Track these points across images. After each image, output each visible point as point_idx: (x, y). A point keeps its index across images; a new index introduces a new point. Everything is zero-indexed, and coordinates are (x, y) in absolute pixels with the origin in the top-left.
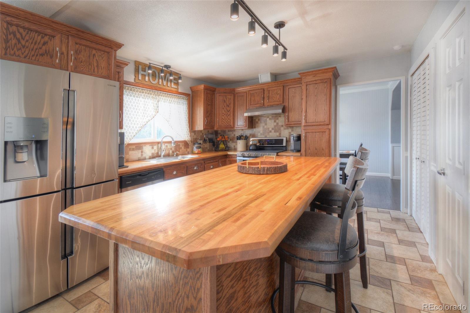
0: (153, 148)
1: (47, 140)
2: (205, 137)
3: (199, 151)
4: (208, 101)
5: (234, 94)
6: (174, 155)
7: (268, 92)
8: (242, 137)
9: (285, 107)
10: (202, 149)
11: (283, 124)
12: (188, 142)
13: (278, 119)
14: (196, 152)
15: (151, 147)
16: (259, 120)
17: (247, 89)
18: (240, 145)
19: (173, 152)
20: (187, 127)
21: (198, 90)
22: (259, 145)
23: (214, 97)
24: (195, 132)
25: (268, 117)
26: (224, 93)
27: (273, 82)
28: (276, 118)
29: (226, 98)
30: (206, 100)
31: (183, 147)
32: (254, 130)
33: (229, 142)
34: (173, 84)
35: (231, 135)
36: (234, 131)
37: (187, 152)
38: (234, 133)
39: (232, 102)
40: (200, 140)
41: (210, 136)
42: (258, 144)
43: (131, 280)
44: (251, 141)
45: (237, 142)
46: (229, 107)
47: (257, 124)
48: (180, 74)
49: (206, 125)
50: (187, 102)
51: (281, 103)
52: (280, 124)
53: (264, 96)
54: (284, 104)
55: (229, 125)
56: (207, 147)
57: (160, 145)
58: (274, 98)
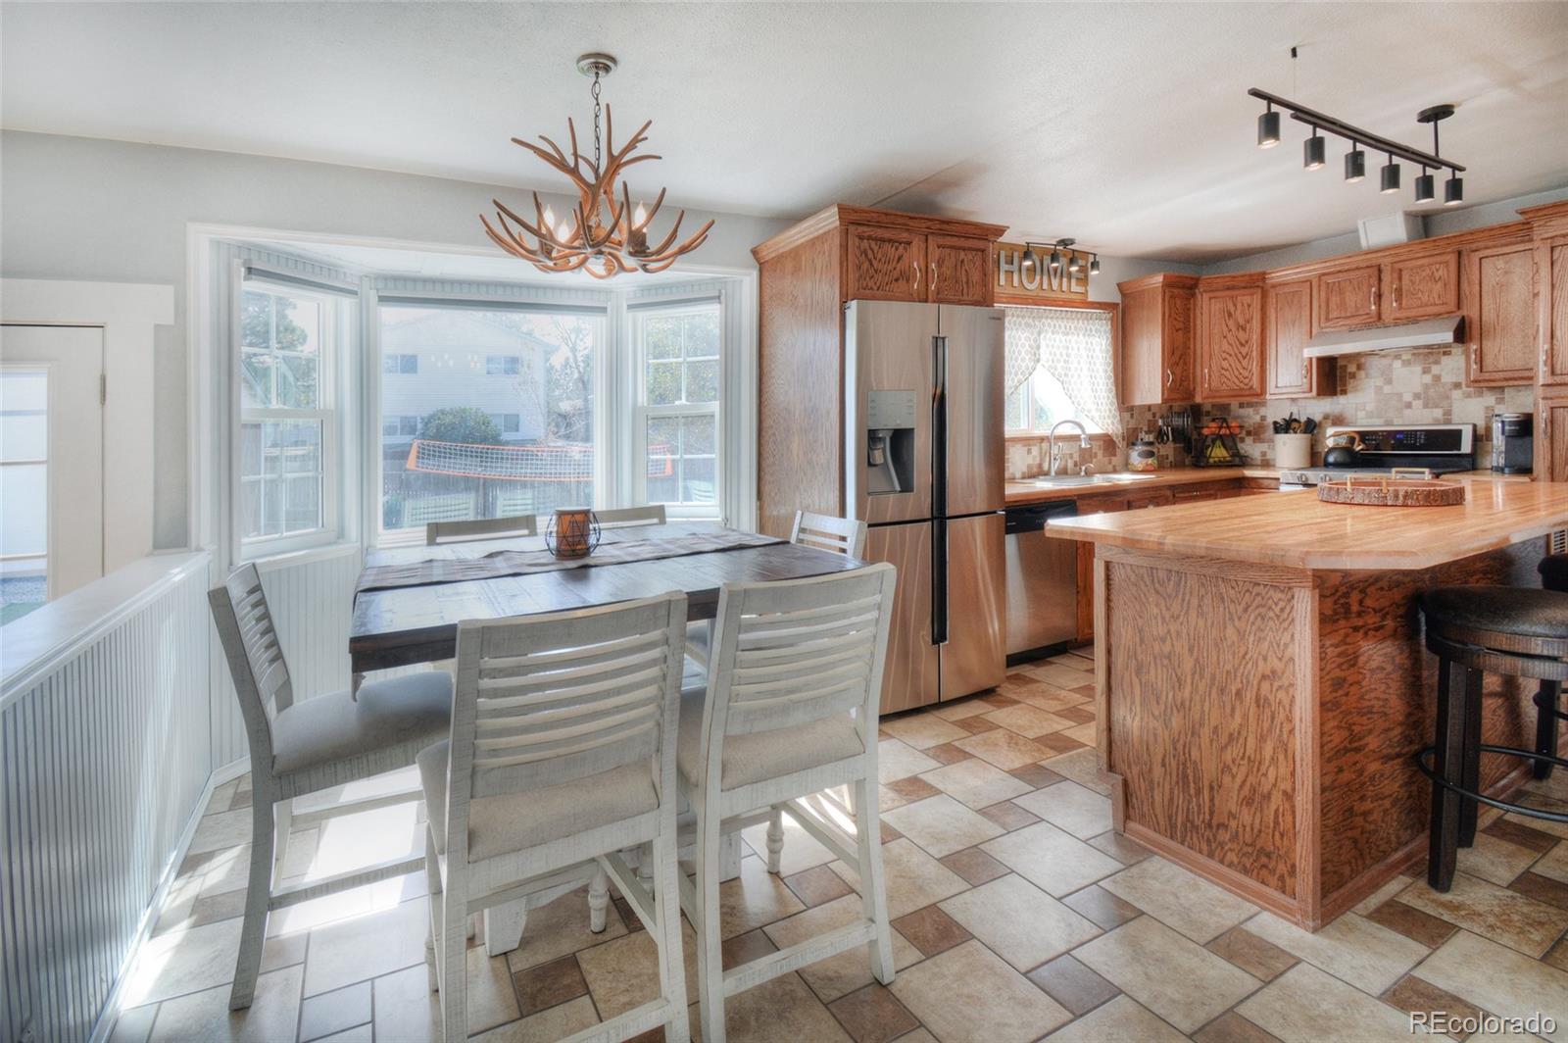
0: (1029, 452)
1: (913, 429)
2: (1160, 423)
3: (1147, 465)
4: (1176, 319)
5: (1262, 288)
6: (1079, 474)
7: (1396, 275)
8: (1294, 425)
9: (1467, 321)
10: (1158, 461)
11: (1462, 379)
12: (1115, 439)
13: (1437, 362)
14: (1140, 467)
15: (1026, 448)
16: (1359, 367)
17: (1310, 271)
18: (1288, 450)
19: (1076, 465)
20: (1110, 396)
21: (1143, 291)
22: (1362, 450)
23: (1192, 306)
24: (1131, 409)
25: (1397, 357)
26: (1228, 289)
27: (1418, 241)
28: (1431, 360)
29: (1235, 305)
30: (1170, 316)
31: (1102, 452)
32: (1341, 400)
33: (1242, 440)
34: (1073, 281)
35: (1252, 417)
36: (1263, 404)
37: (1110, 467)
38: (1263, 411)
39: (1257, 317)
40: (1146, 433)
41: (1177, 422)
42: (1360, 447)
43: (1141, 645)
44: (1331, 437)
45: (1273, 442)
46: (1244, 329)
47: (1352, 381)
48: (1095, 255)
49: (1172, 390)
50: (1110, 327)
51: (1452, 306)
52: (1448, 378)
53: (1379, 289)
54: (1464, 312)
55: (1248, 387)
56: (1167, 455)
57: (1045, 445)
58: (1420, 295)
